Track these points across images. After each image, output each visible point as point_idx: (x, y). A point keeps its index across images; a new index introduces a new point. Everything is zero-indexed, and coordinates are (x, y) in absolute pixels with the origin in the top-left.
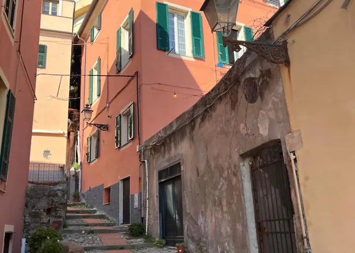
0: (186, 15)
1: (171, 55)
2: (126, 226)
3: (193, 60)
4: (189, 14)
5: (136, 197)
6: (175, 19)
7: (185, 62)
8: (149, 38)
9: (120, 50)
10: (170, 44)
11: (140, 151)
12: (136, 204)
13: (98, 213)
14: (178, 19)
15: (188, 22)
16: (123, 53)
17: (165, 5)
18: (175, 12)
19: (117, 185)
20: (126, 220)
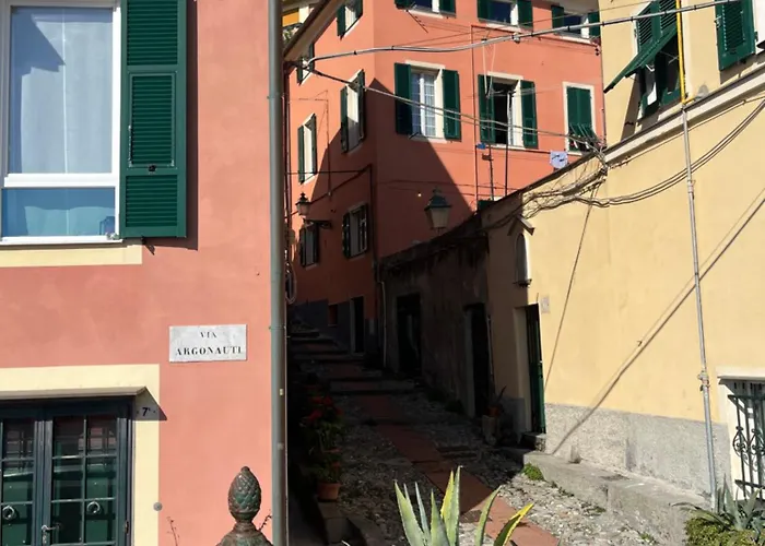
0: (437, 75)
1: (415, 139)
2: (361, 355)
3: (445, 141)
4: (441, 73)
5: (372, 322)
6: (422, 80)
7: (434, 146)
8: (385, 121)
9: (345, 120)
10: (414, 120)
11: (375, 268)
12: (372, 330)
13: (321, 337)
14: (426, 81)
15: (438, 83)
16: (350, 126)
17: (408, 66)
18: (421, 72)
19: (347, 304)
20: (359, 348)
